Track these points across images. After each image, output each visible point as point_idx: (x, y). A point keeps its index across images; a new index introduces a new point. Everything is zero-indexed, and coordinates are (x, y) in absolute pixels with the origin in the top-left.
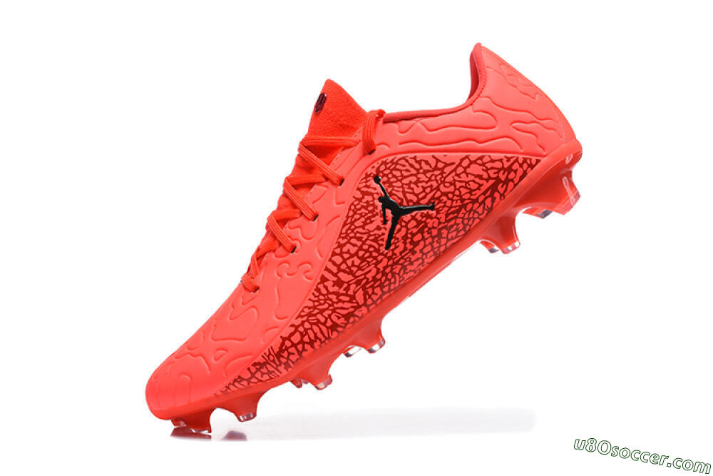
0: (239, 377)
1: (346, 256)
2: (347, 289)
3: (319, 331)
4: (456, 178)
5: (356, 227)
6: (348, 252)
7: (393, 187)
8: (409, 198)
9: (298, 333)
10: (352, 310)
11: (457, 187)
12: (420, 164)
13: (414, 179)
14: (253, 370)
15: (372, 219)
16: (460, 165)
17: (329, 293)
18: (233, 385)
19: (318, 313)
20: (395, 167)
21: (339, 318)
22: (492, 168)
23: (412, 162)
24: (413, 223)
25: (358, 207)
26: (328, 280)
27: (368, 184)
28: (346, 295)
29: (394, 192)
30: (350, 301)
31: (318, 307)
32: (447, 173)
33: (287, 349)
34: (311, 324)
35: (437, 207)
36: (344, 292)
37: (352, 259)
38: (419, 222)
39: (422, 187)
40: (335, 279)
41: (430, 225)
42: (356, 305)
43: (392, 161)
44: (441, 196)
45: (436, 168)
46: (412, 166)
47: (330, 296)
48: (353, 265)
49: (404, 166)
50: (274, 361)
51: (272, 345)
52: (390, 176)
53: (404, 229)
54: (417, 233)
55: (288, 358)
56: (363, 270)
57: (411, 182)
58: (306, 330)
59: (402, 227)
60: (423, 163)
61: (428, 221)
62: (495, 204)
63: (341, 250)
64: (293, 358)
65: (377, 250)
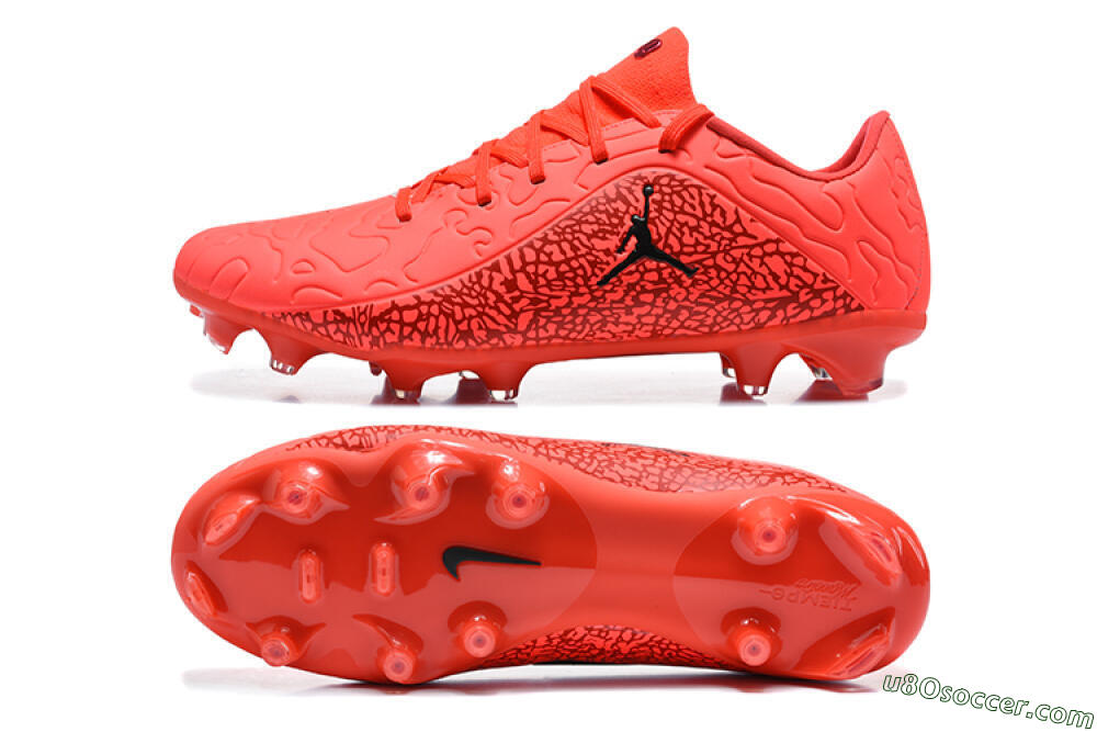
0: (307, 314)
1: (543, 258)
2: (516, 300)
3: (444, 327)
4: (746, 258)
5: (581, 231)
6: (549, 255)
7: (661, 214)
8: (670, 242)
9: (416, 311)
10: (503, 329)
11: (739, 270)
12: (714, 210)
13: (693, 222)
14: (330, 317)
15: (608, 236)
16: (761, 245)
17: (490, 288)
18: (293, 318)
19: (458, 304)
20: (680, 192)
21: (480, 328)
22: (798, 277)
23: (706, 200)
24: (654, 276)
25: (602, 208)
26: (499, 271)
27: (634, 187)
28: (509, 306)
29: (657, 221)
30: (508, 318)
31: (464, 297)
32: (740, 244)
33: (390, 321)
34: (441, 311)
35: (696, 277)
36: (510, 301)
37: (547, 267)
38: (661, 280)
39: (697, 239)
40: (510, 277)
41: (672, 293)
42: (512, 326)
43: (682, 182)
44: (710, 267)
45: (729, 229)
46: (702, 204)
47: (489, 294)
48: (544, 275)
49: (692, 197)
50: (362, 325)
51: (375, 303)
52: (667, 198)
53: (637, 276)
54: (649, 292)
55: (382, 334)
56: (552, 290)
57: (686, 224)
58: (429, 314)
59: (637, 270)
60: (718, 210)
61: (674, 286)
62: (770, 324)
63: (543, 246)
64: (389, 338)
65: (586, 279)
